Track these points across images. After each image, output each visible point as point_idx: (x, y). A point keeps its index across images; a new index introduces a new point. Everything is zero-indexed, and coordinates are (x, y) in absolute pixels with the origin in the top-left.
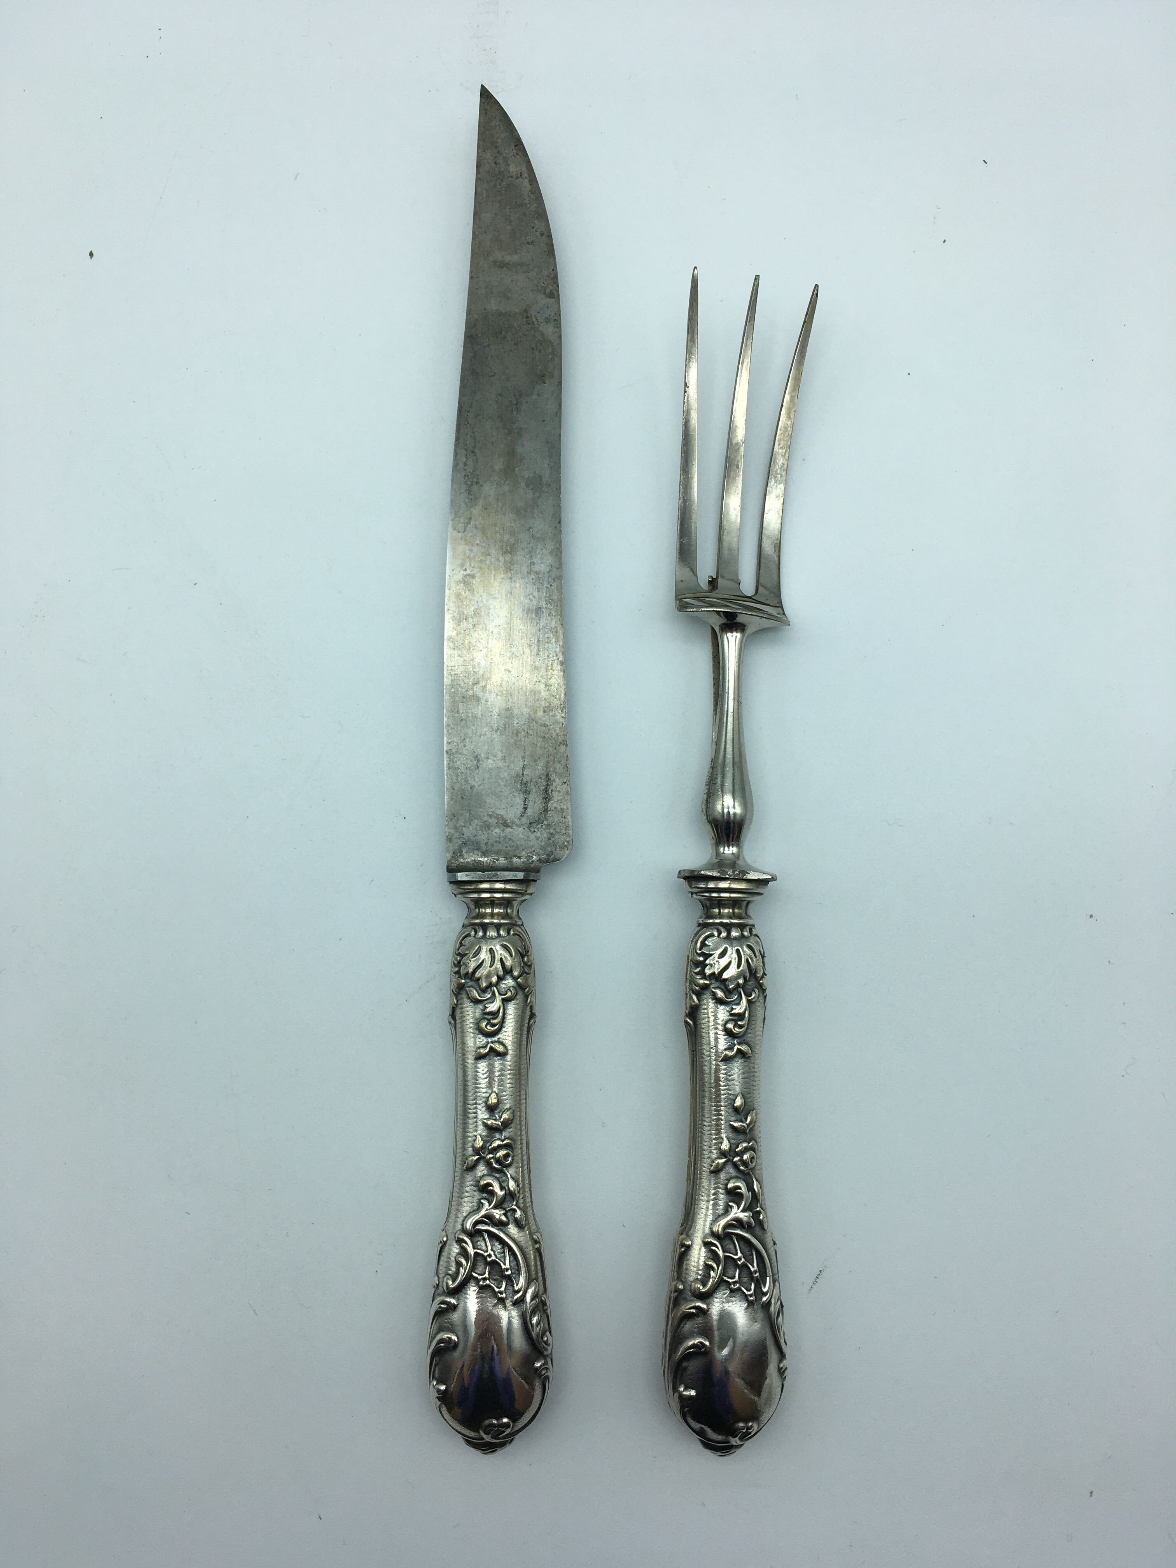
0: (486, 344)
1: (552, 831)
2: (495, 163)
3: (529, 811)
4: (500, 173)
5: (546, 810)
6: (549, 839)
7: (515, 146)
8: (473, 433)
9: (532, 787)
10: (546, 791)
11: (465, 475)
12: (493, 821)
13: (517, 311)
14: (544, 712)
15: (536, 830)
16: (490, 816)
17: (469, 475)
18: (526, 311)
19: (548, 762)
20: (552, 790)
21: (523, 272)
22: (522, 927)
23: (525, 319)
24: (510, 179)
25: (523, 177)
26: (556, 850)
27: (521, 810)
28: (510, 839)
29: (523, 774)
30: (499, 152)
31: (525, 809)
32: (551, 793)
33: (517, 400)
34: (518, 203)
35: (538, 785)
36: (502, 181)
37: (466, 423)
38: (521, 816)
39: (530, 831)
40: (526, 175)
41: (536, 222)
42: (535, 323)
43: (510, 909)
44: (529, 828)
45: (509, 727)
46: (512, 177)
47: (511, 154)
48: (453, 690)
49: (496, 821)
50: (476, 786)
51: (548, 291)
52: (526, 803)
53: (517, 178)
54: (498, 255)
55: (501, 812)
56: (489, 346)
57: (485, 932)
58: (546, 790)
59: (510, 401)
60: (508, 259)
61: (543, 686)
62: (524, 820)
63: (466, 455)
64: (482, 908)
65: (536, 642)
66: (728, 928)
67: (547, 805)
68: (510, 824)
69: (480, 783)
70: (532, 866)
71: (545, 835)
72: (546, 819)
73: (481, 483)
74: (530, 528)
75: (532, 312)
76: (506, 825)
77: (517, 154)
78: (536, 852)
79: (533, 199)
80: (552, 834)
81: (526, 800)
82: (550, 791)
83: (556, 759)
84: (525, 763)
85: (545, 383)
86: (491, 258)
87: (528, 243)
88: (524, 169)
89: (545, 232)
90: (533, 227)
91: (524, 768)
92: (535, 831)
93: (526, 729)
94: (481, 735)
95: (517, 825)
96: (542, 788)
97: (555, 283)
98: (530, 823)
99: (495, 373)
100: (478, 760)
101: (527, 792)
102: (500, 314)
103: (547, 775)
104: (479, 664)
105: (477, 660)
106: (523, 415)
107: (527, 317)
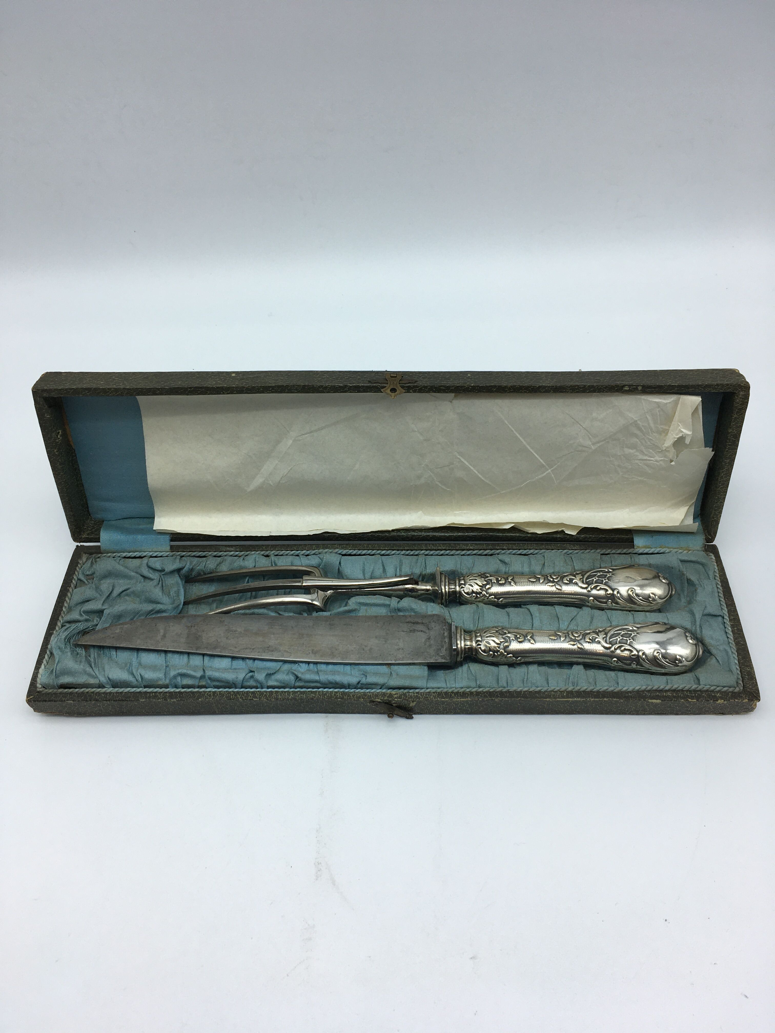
1: (432, 621)
3: (424, 630)
5: (423, 623)
9: (412, 628)
12: (428, 643)
14: (378, 623)
15: (432, 627)
16: (425, 645)
19: (401, 623)
27: (422, 633)
28: (436, 637)
29: (406, 632)
31: (422, 631)
33: (231, 631)
34: (135, 629)
35: (411, 626)
36: (122, 635)
37: (238, 652)
38: (425, 632)
40: (122, 626)
42: (195, 623)
44: (430, 630)
45: (384, 637)
48: (366, 658)
50: (411, 650)
51: (180, 618)
53: (123, 629)
54: (159, 638)
55: (423, 640)
58: (414, 623)
59: (231, 634)
60: (162, 634)
61: (366, 623)
62: (427, 631)
63: (254, 652)
68: (429, 637)
70: (447, 628)
71: (434, 623)
72: (426, 623)
74: (292, 627)
75: (189, 624)
76: (429, 639)
77: (111, 629)
81: (418, 631)
83: (400, 619)
84: (401, 631)
85: (224, 620)
86: (160, 640)
87: (156, 625)
88: (119, 627)
90: (149, 623)
91: (403, 631)
93: (386, 630)
94: (388, 648)
95: (429, 634)
98: (428, 629)
101: (414, 631)
103: (407, 622)
104: (354, 648)
105: (352, 649)
106: (238, 629)
107: (191, 627)
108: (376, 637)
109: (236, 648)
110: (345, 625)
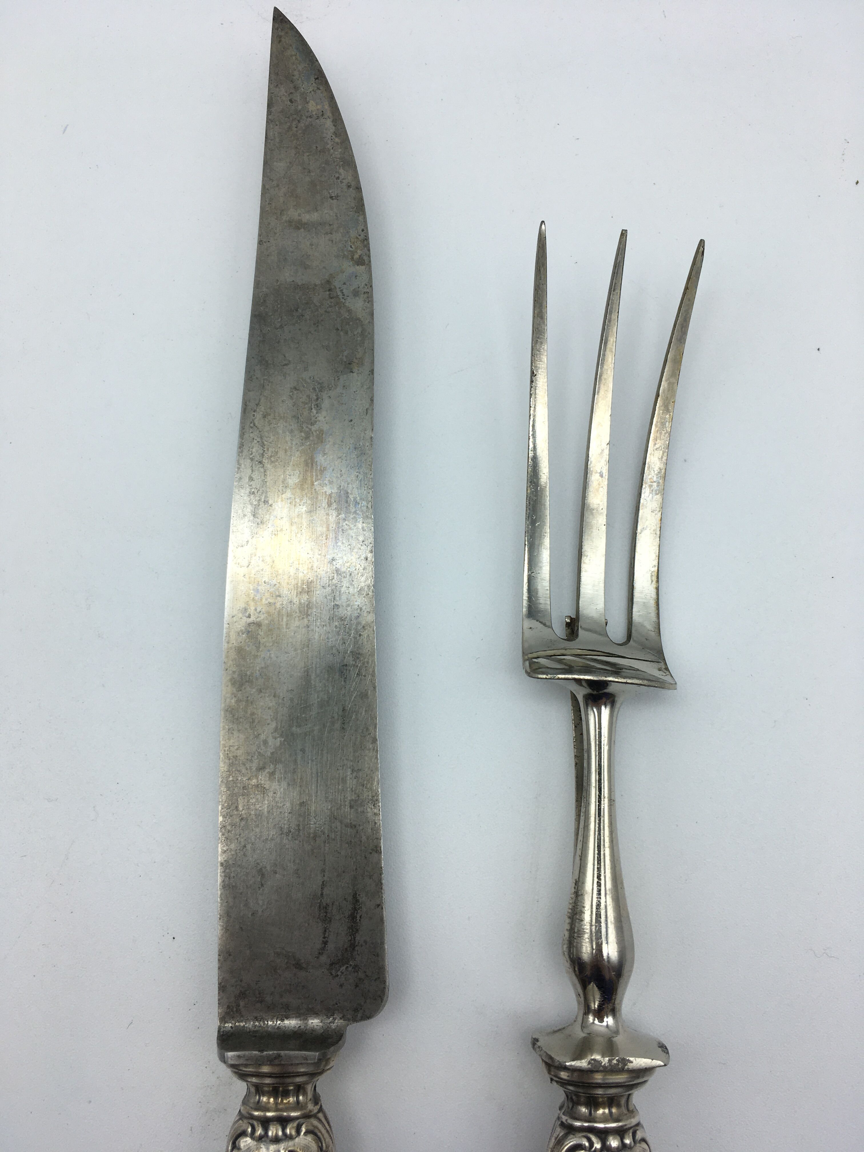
0: (278, 325)
1: (361, 975)
2: (291, 101)
3: (331, 946)
4: (297, 112)
5: (353, 946)
6: (357, 986)
7: (316, 79)
8: (261, 438)
9: (334, 912)
10: (353, 919)
11: (250, 493)
12: (282, 961)
13: (318, 282)
15: (339, 973)
16: (278, 954)
17: (256, 491)
18: (328, 282)
19: (355, 877)
20: (360, 917)
21: (327, 233)
22: (320, 1115)
23: (328, 293)
24: (309, 119)
25: (325, 116)
26: (365, 1002)
27: (319, 945)
29: (322, 894)
30: (295, 87)
31: (325, 943)
32: (360, 920)
33: (317, 395)
34: (319, 149)
35: (343, 910)
36: (299, 121)
37: (252, 425)
38: (319, 953)
39: (332, 974)
40: (328, 113)
41: (341, 171)
42: (341, 296)
43: (303, 1096)
44: (329, 970)
45: (304, 828)
46: (310, 117)
47: (311, 90)
48: (231, 779)
49: (286, 961)
50: (260, 911)
51: (356, 256)
52: (327, 935)
53: (318, 118)
54: (293, 214)
55: (292, 949)
56: (281, 327)
57: (266, 1129)
58: (353, 917)
59: (308, 396)
60: (306, 218)
62: (323, 959)
63: (252, 467)
64: (264, 1095)
65: (340, 713)
66: (603, 1136)
67: (355, 938)
68: (304, 965)
69: (265, 907)
71: (351, 981)
72: (352, 957)
73: (270, 502)
74: (333, 560)
75: (337, 284)
76: (298, 966)
77: (318, 89)
78: (339, 1005)
79: (337, 143)
80: (360, 979)
81: (325, 931)
82: (358, 918)
83: (366, 873)
84: (325, 878)
85: (352, 372)
86: (285, 218)
87: (331, 197)
89: (353, 184)
90: (338, 178)
91: (323, 885)
92: (338, 976)
93: (326, 832)
94: (267, 839)
95: (313, 967)
96: (347, 915)
97: (365, 246)
98: (332, 964)
99: (289, 361)
100: (263, 875)
101: (327, 920)
102: (296, 287)
103: (355, 896)
104: (265, 742)
105: (263, 737)
106: (324, 413)
107: (329, 290)
108: (302, 804)
109: (264, 417)
110: (344, 710)
